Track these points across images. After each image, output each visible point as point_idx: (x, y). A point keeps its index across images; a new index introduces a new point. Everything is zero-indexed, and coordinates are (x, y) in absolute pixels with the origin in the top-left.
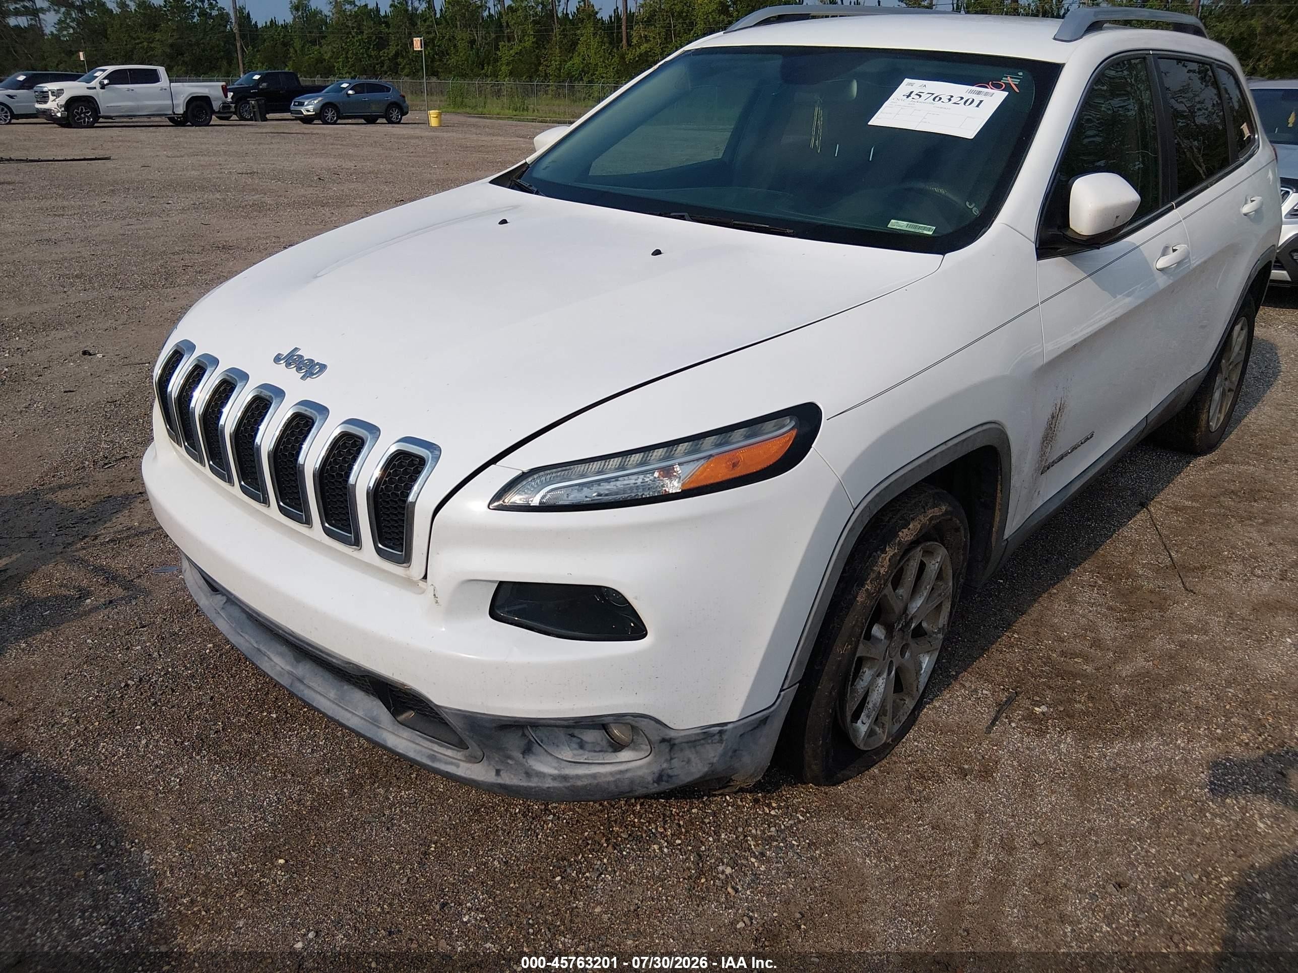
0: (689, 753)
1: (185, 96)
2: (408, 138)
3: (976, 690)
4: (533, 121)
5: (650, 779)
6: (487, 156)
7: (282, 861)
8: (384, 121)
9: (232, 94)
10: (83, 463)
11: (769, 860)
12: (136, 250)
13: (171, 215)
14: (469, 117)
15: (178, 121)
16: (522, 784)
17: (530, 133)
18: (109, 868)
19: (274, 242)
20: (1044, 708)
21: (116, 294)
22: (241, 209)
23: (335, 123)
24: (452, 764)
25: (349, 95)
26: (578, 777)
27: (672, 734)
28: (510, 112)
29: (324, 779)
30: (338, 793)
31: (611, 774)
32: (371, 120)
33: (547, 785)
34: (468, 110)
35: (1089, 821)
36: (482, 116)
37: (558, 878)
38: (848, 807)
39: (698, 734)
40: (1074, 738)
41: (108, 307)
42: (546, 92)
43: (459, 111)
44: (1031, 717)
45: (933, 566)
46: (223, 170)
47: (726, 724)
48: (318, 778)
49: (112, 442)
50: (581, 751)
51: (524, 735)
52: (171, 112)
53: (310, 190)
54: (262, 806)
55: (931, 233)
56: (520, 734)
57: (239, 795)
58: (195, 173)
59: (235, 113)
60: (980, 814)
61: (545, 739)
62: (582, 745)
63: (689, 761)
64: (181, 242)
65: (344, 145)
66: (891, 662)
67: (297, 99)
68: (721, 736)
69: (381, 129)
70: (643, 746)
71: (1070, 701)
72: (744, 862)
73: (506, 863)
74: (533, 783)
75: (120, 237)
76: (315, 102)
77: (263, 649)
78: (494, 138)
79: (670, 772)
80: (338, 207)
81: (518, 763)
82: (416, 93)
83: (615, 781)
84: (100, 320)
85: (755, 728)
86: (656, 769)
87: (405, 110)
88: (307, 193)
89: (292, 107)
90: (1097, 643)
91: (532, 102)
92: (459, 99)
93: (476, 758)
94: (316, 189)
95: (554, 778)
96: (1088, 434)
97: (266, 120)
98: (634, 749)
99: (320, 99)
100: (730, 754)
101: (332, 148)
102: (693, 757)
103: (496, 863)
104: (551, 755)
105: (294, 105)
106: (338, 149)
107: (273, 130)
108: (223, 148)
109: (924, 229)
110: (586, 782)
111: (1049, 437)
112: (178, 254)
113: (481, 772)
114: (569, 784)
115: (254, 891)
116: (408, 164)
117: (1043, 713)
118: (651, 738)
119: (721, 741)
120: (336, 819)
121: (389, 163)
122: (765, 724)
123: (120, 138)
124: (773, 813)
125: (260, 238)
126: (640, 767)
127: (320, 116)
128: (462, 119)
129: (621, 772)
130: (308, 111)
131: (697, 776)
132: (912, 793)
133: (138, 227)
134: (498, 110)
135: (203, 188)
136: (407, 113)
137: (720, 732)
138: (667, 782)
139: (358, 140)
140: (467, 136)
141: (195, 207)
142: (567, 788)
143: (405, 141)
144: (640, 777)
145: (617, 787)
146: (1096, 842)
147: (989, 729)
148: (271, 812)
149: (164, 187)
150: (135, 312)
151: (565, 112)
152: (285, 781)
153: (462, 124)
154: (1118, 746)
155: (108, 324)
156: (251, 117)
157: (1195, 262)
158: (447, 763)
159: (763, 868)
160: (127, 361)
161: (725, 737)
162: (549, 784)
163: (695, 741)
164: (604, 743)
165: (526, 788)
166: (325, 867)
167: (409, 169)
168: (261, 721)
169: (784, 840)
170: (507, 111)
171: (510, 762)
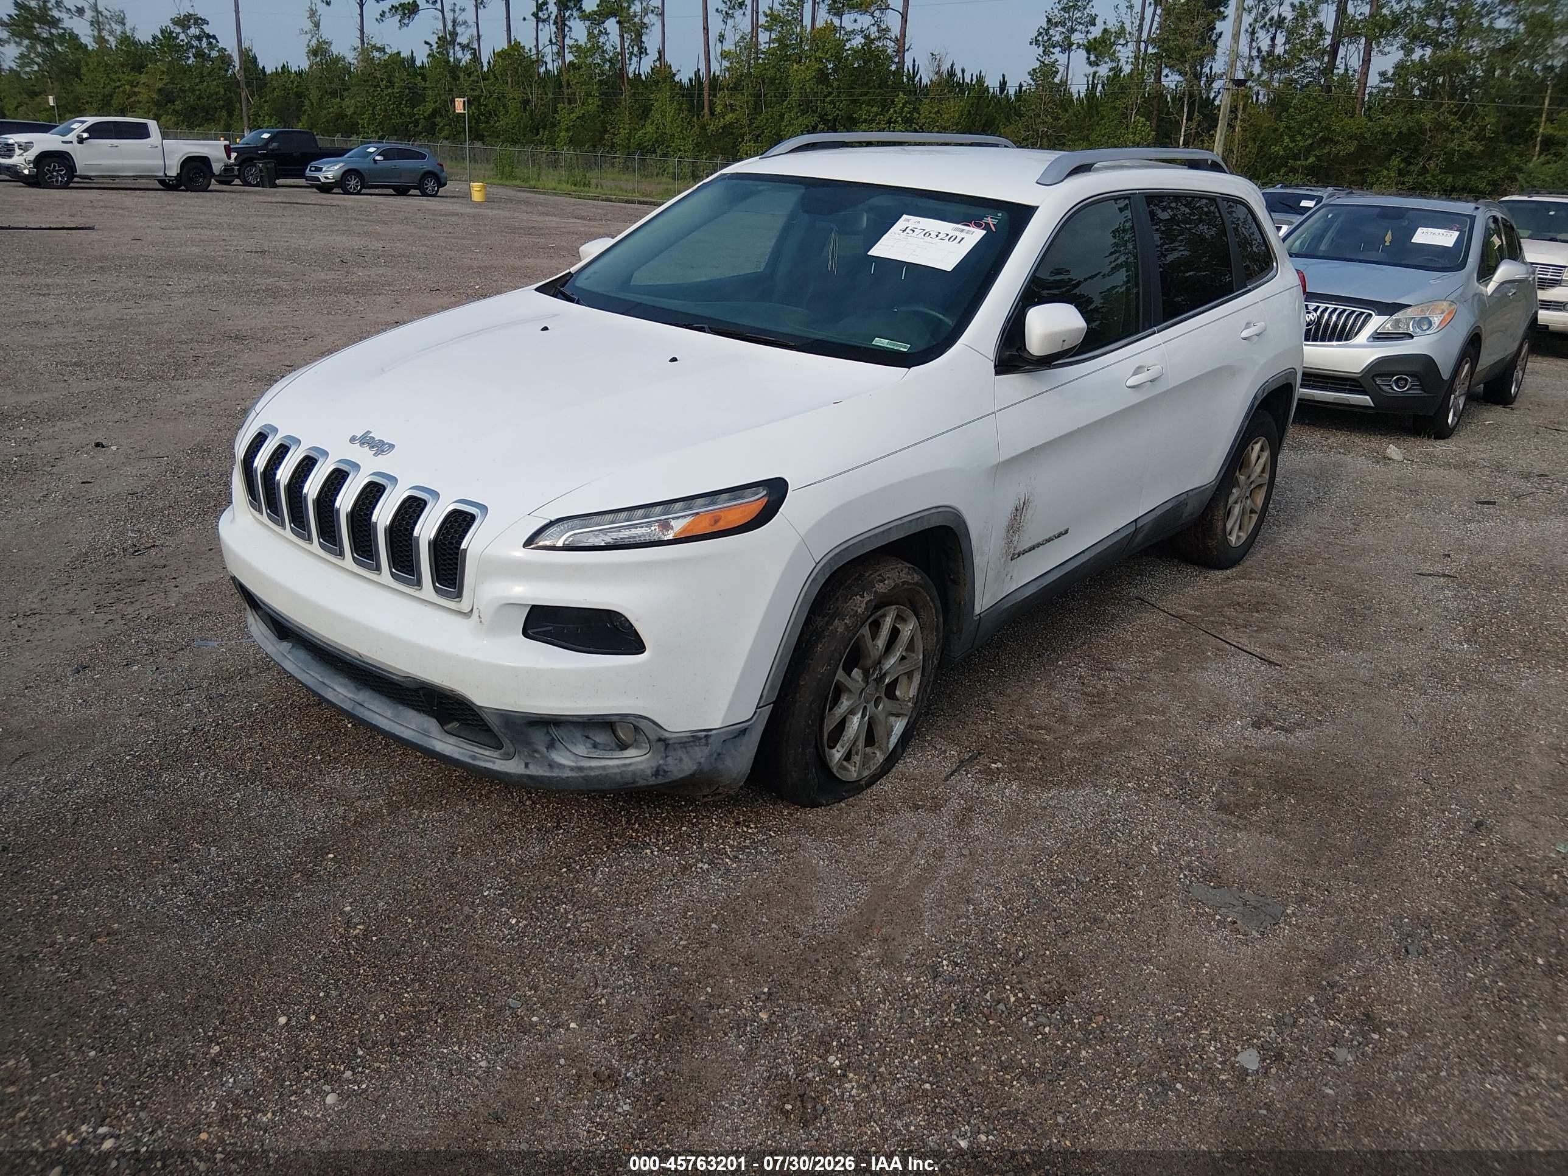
0: (680, 753)
1: (181, 155)
2: (445, 215)
3: (945, 751)
4: (595, 198)
5: (649, 772)
6: (537, 240)
7: (331, 856)
8: (417, 192)
9: (236, 154)
10: (112, 550)
11: (741, 861)
12: (138, 337)
13: (173, 299)
14: (519, 191)
15: (168, 185)
16: (546, 774)
17: (590, 214)
18: (182, 859)
19: (293, 333)
20: (1000, 765)
21: (122, 385)
22: (253, 294)
23: (359, 193)
24: (490, 761)
25: (375, 161)
26: (591, 768)
27: (667, 735)
28: (569, 187)
29: (366, 803)
30: (378, 813)
31: (618, 766)
32: (402, 191)
33: (566, 775)
34: (518, 182)
35: (1011, 841)
36: (534, 189)
37: (565, 870)
38: (813, 828)
39: (687, 737)
40: (1019, 786)
41: (115, 398)
42: (613, 165)
43: (507, 183)
44: (987, 771)
45: (907, 630)
46: (228, 247)
47: (710, 730)
48: (361, 802)
49: (139, 531)
50: (594, 750)
51: (548, 732)
52: (162, 174)
53: (331, 275)
54: (312, 820)
55: (906, 350)
56: (545, 732)
57: (291, 813)
58: (196, 250)
59: (238, 177)
60: (921, 835)
61: (565, 738)
62: (595, 746)
63: (681, 760)
64: (189, 329)
65: (370, 221)
66: (865, 707)
67: (314, 164)
68: (707, 740)
69: (414, 203)
70: (644, 745)
71: (1023, 760)
72: (720, 861)
73: (521, 860)
74: (555, 773)
75: (118, 322)
76: (336, 168)
77: (327, 682)
78: (547, 218)
79: (665, 767)
80: (364, 295)
81: (544, 757)
82: (456, 159)
83: (620, 773)
84: (108, 412)
85: (736, 737)
86: (654, 764)
87: (443, 181)
88: (328, 277)
89: (308, 173)
90: (1063, 720)
91: (594, 176)
92: (507, 169)
93: (509, 754)
94: (338, 273)
95: (572, 769)
96: (1062, 530)
97: (276, 186)
98: (636, 748)
99: (342, 164)
100: (715, 756)
101: (356, 225)
102: (684, 756)
103: (513, 860)
104: (570, 751)
105: (310, 170)
106: (363, 225)
107: (285, 200)
108: (226, 219)
109: (901, 346)
110: (597, 773)
111: (1014, 527)
112: (186, 342)
113: (513, 767)
114: (583, 774)
115: (308, 876)
116: (445, 247)
117: (998, 768)
118: (650, 737)
119: (707, 745)
120: (377, 829)
121: (423, 245)
122: (744, 734)
123: (101, 203)
124: (750, 831)
125: (277, 328)
126: (642, 762)
127: (341, 185)
128: (511, 193)
129: (625, 765)
130: (327, 178)
131: (688, 773)
132: (870, 820)
133: (136, 311)
134: (553, 184)
135: (207, 268)
136: (445, 184)
137: (706, 736)
138: (663, 776)
139: (385, 214)
140: (516, 215)
141: (201, 290)
142: (582, 777)
143: (442, 218)
144: (642, 770)
145: (622, 777)
146: (1013, 855)
147: (947, 779)
148: (320, 824)
149: (161, 265)
150: (145, 404)
151: (634, 189)
152: (332, 803)
153: (511, 200)
154: (1054, 792)
155: (117, 417)
156: (258, 182)
157: (1171, 382)
158: (485, 761)
159: (735, 865)
160: (143, 454)
161: (710, 741)
162: (568, 774)
163: (686, 742)
164: (613, 745)
165: (549, 778)
166: (368, 860)
167: (447, 252)
168: (307, 762)
169: (755, 848)
170: (564, 186)
171: (537, 755)
